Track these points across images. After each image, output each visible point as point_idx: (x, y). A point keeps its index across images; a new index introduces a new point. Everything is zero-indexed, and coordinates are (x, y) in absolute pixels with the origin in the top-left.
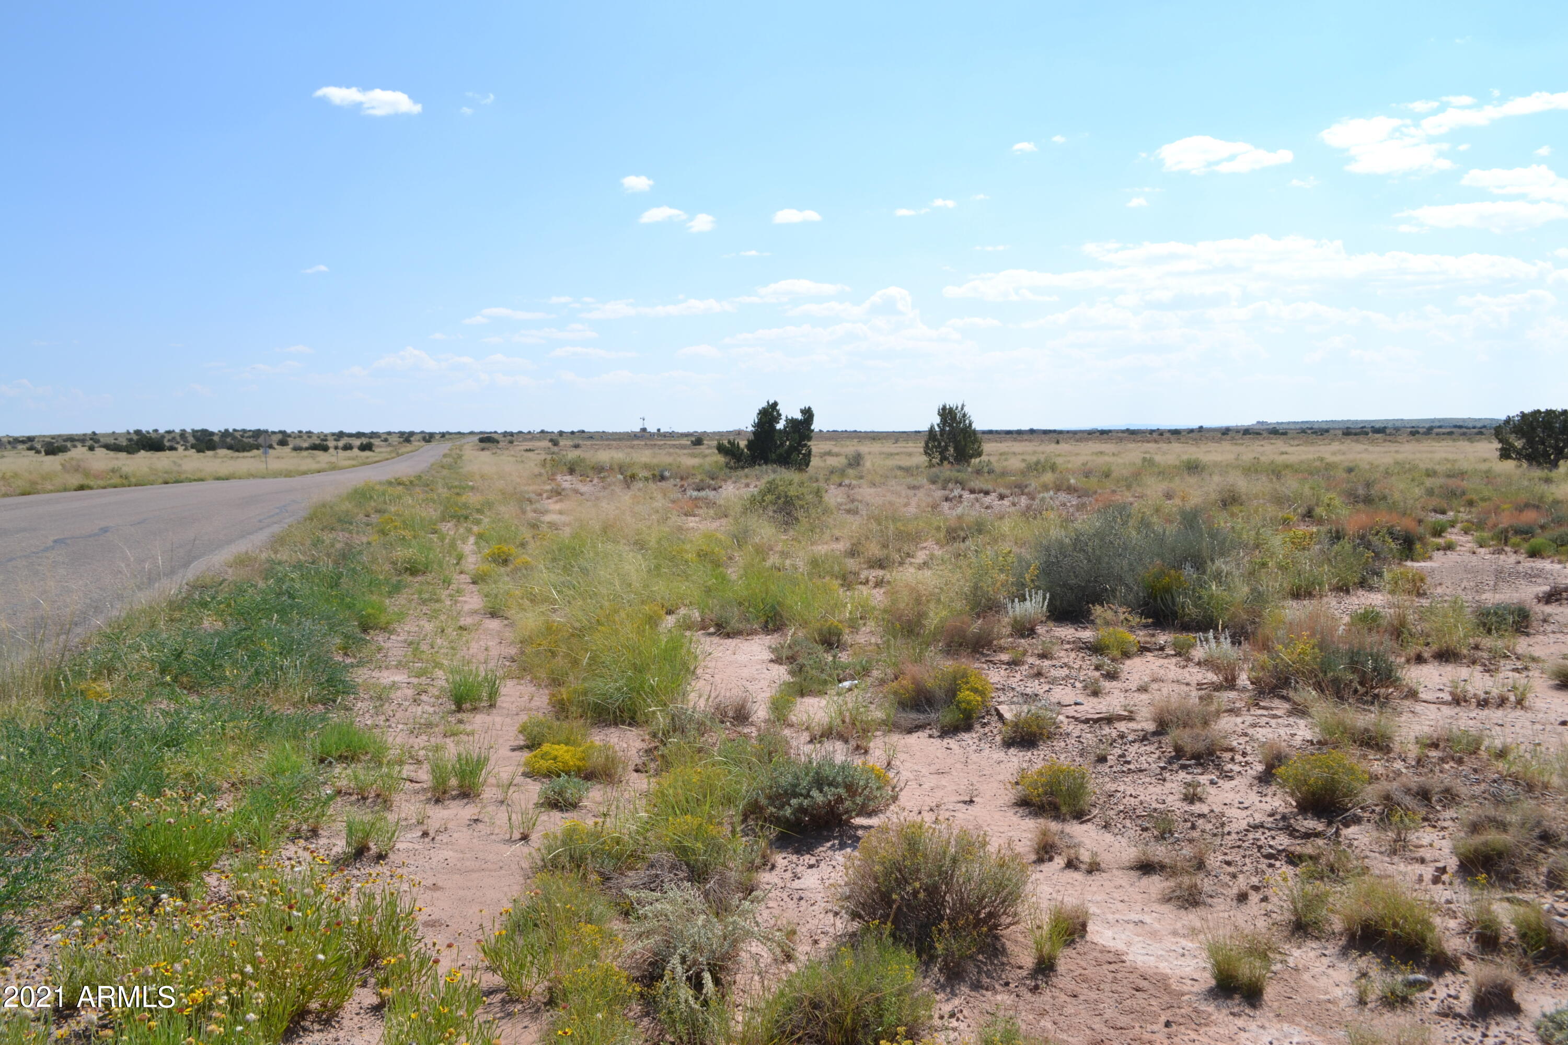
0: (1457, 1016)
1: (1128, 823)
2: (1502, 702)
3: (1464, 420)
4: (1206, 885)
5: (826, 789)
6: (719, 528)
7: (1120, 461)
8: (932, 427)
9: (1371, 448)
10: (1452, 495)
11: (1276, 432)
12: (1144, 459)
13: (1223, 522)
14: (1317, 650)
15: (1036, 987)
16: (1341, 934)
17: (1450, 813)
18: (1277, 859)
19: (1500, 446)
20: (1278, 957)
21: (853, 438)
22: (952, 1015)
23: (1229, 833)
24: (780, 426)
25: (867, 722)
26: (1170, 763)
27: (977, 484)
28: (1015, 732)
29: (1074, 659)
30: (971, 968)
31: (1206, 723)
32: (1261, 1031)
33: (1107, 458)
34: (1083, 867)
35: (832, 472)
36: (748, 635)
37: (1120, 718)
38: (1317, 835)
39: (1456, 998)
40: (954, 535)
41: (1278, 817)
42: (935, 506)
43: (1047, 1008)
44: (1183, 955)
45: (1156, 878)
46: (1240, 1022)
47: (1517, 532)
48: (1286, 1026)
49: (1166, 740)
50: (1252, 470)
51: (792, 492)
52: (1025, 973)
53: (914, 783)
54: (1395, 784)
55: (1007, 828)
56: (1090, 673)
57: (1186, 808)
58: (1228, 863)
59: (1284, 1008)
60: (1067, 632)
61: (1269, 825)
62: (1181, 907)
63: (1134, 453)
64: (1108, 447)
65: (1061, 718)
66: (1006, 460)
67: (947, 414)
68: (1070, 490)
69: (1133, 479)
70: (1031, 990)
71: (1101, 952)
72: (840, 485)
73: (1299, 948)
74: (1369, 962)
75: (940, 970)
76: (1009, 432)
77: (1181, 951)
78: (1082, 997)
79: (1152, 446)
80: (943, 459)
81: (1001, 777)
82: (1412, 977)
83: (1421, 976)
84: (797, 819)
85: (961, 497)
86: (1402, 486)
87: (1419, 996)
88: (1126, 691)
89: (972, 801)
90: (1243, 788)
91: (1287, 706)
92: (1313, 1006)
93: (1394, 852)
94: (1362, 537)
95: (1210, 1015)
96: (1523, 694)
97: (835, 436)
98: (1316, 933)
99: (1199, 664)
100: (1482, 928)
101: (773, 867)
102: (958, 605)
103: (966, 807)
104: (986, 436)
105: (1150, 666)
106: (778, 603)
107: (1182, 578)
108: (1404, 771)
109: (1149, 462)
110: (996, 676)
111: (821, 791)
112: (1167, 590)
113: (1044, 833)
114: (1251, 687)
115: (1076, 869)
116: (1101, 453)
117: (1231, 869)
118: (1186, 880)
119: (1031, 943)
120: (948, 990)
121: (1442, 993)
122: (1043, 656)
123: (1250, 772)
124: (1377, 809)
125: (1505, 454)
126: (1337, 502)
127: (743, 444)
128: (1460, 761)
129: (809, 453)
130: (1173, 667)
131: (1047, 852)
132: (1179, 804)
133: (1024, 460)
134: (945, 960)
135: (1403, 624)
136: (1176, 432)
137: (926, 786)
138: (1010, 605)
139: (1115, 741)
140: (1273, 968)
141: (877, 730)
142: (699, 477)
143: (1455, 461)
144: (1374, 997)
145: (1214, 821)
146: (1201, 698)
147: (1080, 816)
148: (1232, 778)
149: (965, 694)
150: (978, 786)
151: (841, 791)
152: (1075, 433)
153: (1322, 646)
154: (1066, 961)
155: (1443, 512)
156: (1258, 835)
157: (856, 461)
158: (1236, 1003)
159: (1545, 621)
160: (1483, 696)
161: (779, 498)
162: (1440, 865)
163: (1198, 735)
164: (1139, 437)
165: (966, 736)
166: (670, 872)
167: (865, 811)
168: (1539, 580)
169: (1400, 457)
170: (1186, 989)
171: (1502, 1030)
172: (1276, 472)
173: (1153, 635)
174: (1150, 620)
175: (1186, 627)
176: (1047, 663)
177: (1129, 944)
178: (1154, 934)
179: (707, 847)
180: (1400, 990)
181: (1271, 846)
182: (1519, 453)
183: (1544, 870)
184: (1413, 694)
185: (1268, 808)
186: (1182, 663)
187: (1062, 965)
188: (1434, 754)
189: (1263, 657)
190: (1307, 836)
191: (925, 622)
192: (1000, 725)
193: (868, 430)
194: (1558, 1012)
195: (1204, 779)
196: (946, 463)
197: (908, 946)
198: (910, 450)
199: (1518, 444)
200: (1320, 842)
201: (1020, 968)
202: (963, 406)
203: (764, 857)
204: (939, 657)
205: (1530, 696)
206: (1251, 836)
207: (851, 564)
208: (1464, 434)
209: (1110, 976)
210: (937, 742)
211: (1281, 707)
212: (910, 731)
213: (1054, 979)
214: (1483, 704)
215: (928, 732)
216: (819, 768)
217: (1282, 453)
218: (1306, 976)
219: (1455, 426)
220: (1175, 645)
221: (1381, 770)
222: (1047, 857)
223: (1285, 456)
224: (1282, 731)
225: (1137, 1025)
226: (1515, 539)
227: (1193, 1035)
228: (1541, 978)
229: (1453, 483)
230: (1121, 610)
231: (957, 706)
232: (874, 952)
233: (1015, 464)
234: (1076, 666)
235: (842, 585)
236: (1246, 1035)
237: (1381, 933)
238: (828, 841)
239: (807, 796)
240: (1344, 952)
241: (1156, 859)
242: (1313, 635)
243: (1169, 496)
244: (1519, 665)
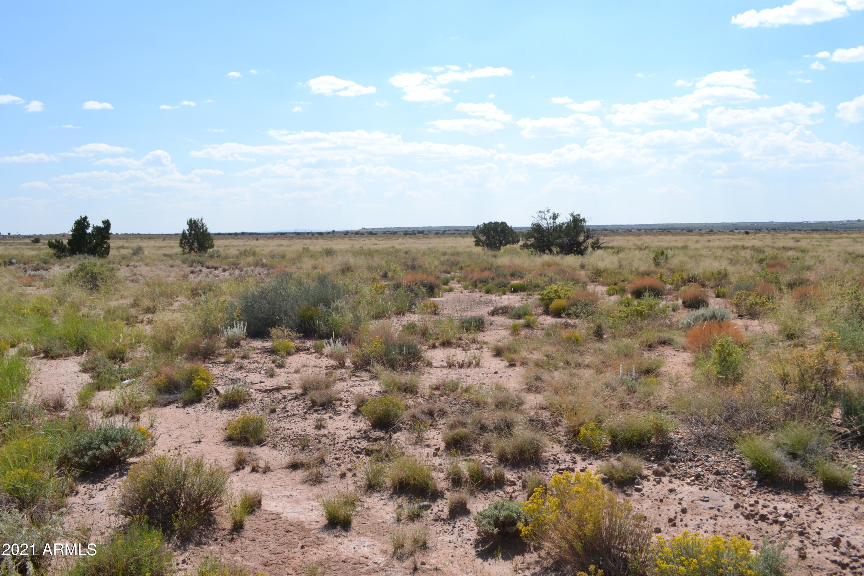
0: (443, 519)
1: (286, 444)
2: (470, 365)
3: (460, 227)
4: (324, 470)
5: (110, 443)
6: (47, 293)
7: (291, 249)
8: (184, 232)
9: (417, 241)
10: (454, 264)
11: (371, 233)
12: (304, 248)
13: (339, 281)
14: (383, 345)
15: (233, 539)
16: (390, 488)
17: (441, 422)
18: (361, 454)
19: (475, 240)
20: (360, 503)
21: (137, 238)
22: (184, 562)
23: (338, 443)
24: (89, 231)
25: (138, 403)
26: (309, 409)
27: (211, 263)
28: (226, 400)
29: (259, 358)
30: (196, 533)
31: (327, 386)
32: (350, 543)
33: (284, 248)
34: (261, 470)
35: (123, 258)
36: (65, 357)
37: (284, 388)
38: (382, 439)
39: (442, 511)
40: (194, 293)
41: (362, 432)
42: (185, 277)
43: (238, 549)
44: (312, 510)
45: (299, 471)
46: (339, 540)
47: (481, 281)
48: (362, 538)
49: (307, 398)
50: (357, 253)
51: (96, 270)
52: (226, 532)
53: (166, 435)
54: (417, 410)
55: (220, 454)
56: (269, 365)
57: (317, 433)
58: (337, 459)
59: (362, 529)
60: (258, 344)
61: (358, 437)
62: (311, 485)
63: (298, 245)
64: (285, 242)
65: (251, 390)
66: (228, 249)
67: (193, 224)
68: (263, 266)
69: (298, 258)
70: (229, 541)
71: (269, 514)
72: (128, 266)
73: (370, 497)
74: (403, 500)
75: (178, 538)
76: (230, 234)
77: (311, 508)
78: (257, 540)
79: (308, 241)
80: (191, 249)
81: (217, 426)
82: (422, 504)
83: (426, 503)
84: (92, 463)
85: (201, 271)
86: (429, 260)
87: (425, 513)
88: (288, 373)
89: (200, 441)
90: (346, 419)
91: (369, 375)
92: (375, 526)
93: (417, 443)
94: (409, 287)
95: (325, 538)
96: (479, 360)
97: (126, 237)
98: (379, 489)
99: (327, 356)
100: (454, 475)
101: (77, 493)
102: (196, 332)
103: (196, 445)
104: (217, 236)
105: (302, 359)
106: (85, 336)
107: (318, 311)
108: (423, 402)
109: (306, 250)
110: (216, 370)
111: (107, 445)
112: (311, 318)
113: (240, 454)
114: (352, 366)
115: (257, 471)
116: (281, 245)
117: (338, 462)
118: (315, 470)
119: (229, 515)
120: (182, 548)
121: (435, 510)
122: (244, 357)
123: (350, 410)
124: (409, 423)
125: (477, 244)
126: (398, 269)
127: (65, 242)
128: (449, 396)
129: (108, 247)
130: (314, 359)
131: (241, 465)
132: (313, 431)
133: (238, 250)
134: (180, 532)
135: (426, 329)
136: (321, 234)
137: (174, 436)
138: (225, 331)
139: (280, 400)
140: (357, 510)
141: (145, 406)
142: (36, 263)
143: (455, 247)
144: (404, 517)
145: (330, 437)
146: (326, 374)
147: (260, 443)
148: (340, 414)
149: (197, 382)
150: (204, 432)
151: (120, 444)
152: (267, 234)
153: (386, 343)
154: (249, 522)
155: (449, 273)
156: (352, 443)
157: (138, 251)
158: (338, 531)
159: (491, 324)
160: (461, 362)
161: (87, 274)
162: (437, 447)
163: (323, 393)
164: (301, 236)
165: (198, 405)
166: (6, 505)
167: (133, 454)
168: (490, 305)
169: (430, 246)
170: (313, 527)
171: (462, 523)
172: (370, 254)
173: (304, 342)
174: (301, 335)
175: (321, 337)
176: (246, 361)
177: (284, 508)
178: (297, 501)
179: (32, 486)
180: (416, 511)
181: (358, 448)
182: (483, 243)
183: (482, 444)
184: (429, 364)
185: (358, 428)
186: (319, 356)
187: (247, 525)
188: (437, 393)
189: (357, 350)
190: (376, 440)
191: (174, 343)
192: (217, 397)
193: (147, 233)
194: (485, 511)
195: (326, 416)
196: (192, 252)
197: (157, 527)
198: (172, 244)
199: (483, 239)
200: (382, 442)
201: (224, 530)
202: (202, 219)
203: (71, 488)
204: (183, 362)
205: (482, 361)
206: (348, 443)
207: (133, 311)
208: (460, 234)
209: (273, 527)
210: (181, 410)
211: (366, 375)
212: (165, 405)
213: (243, 533)
214: (461, 366)
215: (176, 405)
216: (106, 431)
217: (374, 244)
218: (373, 511)
219: (456, 230)
220: (315, 347)
221: (412, 403)
222: (241, 467)
223: (375, 246)
224: (366, 388)
225: (287, 550)
226: (480, 285)
227: (315, 551)
228: (479, 496)
229: (453, 258)
230: (286, 330)
231: (193, 389)
232: (137, 533)
233: (233, 252)
234: (262, 362)
235: (127, 324)
236: (343, 546)
237: (408, 484)
238: (112, 474)
239: (99, 448)
240: (391, 497)
241: (300, 461)
242: (381, 338)
243: (315, 268)
244: (478, 346)
